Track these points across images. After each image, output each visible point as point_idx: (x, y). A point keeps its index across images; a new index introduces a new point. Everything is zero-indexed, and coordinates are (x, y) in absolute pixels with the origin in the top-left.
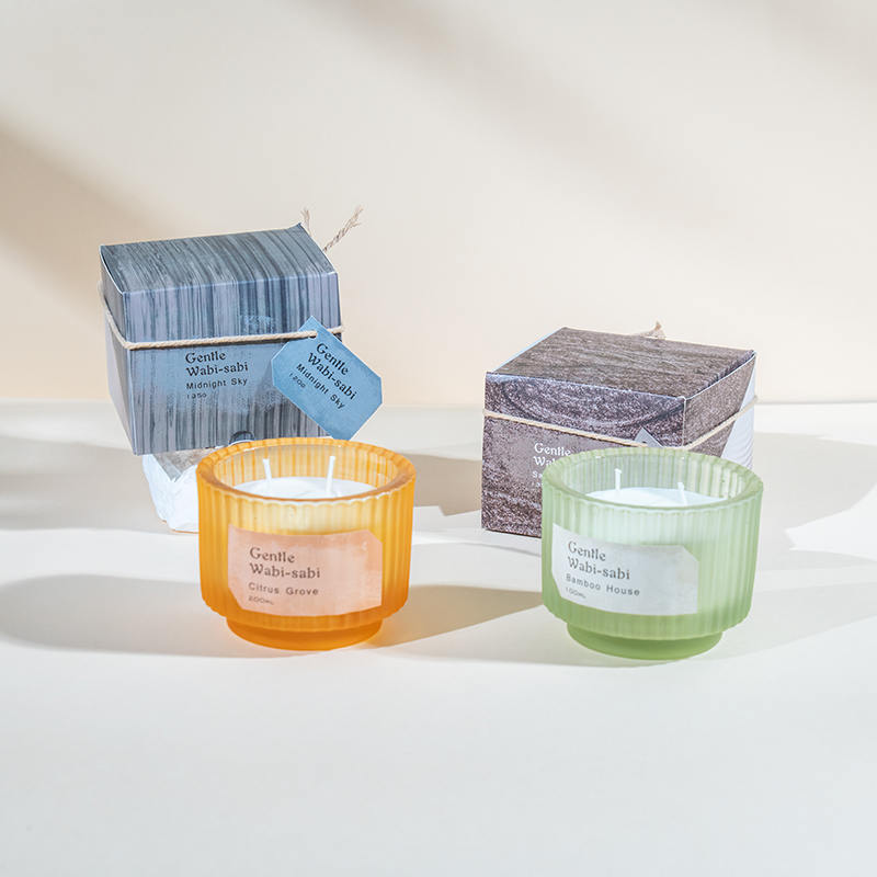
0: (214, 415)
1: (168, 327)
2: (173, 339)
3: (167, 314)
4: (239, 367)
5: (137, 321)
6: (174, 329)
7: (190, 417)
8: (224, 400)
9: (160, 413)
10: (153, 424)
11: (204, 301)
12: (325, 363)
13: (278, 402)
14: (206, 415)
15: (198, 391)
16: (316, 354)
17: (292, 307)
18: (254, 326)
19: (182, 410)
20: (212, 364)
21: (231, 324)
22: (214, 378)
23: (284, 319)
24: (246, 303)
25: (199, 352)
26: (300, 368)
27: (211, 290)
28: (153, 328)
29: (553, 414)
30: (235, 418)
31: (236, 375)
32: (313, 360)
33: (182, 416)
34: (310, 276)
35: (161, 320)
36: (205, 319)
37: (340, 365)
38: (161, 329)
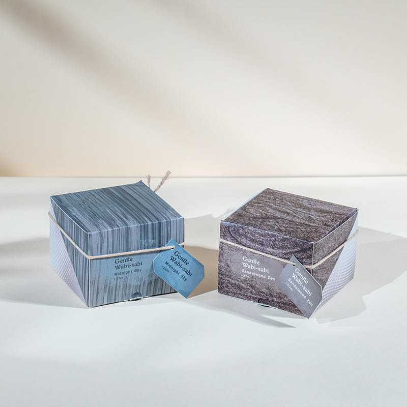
0: (125, 287)
1: (108, 248)
2: (110, 253)
3: (108, 242)
4: (139, 264)
5: (94, 246)
6: (110, 249)
7: (114, 288)
8: (130, 280)
9: (102, 287)
10: (98, 293)
11: (125, 235)
12: (178, 260)
13: (154, 278)
14: (122, 287)
15: (119, 276)
16: (174, 256)
17: (164, 234)
18: (146, 245)
19: (111, 285)
20: (126, 263)
21: (136, 244)
22: (127, 269)
23: (160, 240)
24: (143, 234)
25: (120, 259)
26: (167, 263)
27: (128, 229)
28: (101, 248)
29: (252, 244)
30: (135, 287)
31: (137, 268)
32: (173, 259)
33: (111, 288)
34: (172, 220)
35: (105, 244)
36: (125, 243)
37: (185, 261)
38: (105, 249)
